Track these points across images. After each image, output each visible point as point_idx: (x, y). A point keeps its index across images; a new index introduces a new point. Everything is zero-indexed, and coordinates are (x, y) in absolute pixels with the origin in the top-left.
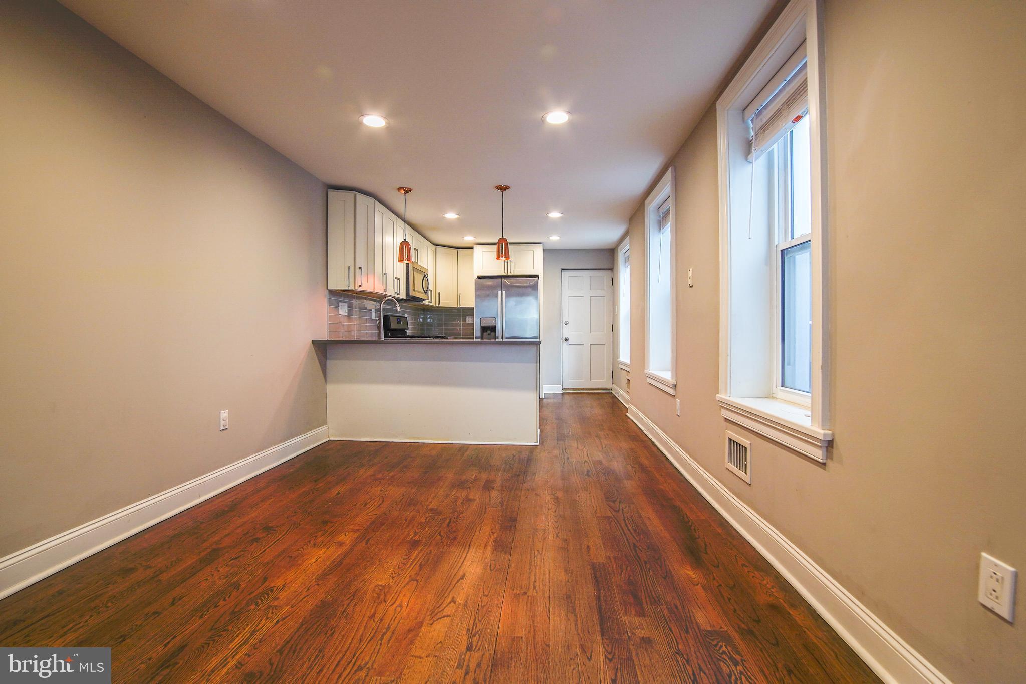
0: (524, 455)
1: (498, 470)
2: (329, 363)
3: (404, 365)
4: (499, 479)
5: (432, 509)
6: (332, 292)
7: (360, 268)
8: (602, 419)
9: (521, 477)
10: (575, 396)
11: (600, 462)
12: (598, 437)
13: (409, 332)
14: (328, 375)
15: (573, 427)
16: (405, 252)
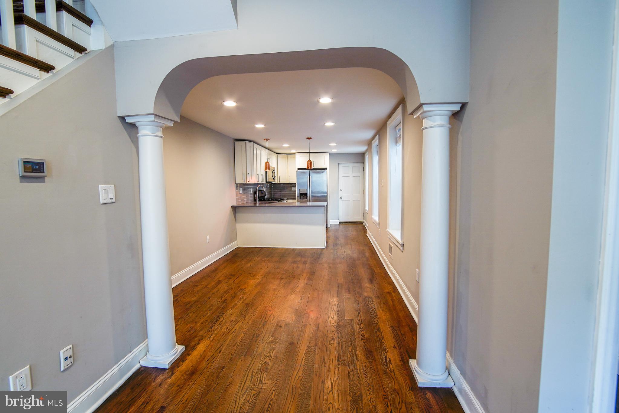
0: (319, 252)
1: (308, 257)
2: (237, 214)
3: (269, 215)
4: (309, 260)
5: (285, 270)
6: (237, 184)
7: (249, 174)
8: (355, 237)
9: (317, 260)
10: (345, 225)
11: (349, 254)
12: (351, 245)
13: (266, 197)
14: (237, 219)
15: (342, 241)
16: (267, 167)
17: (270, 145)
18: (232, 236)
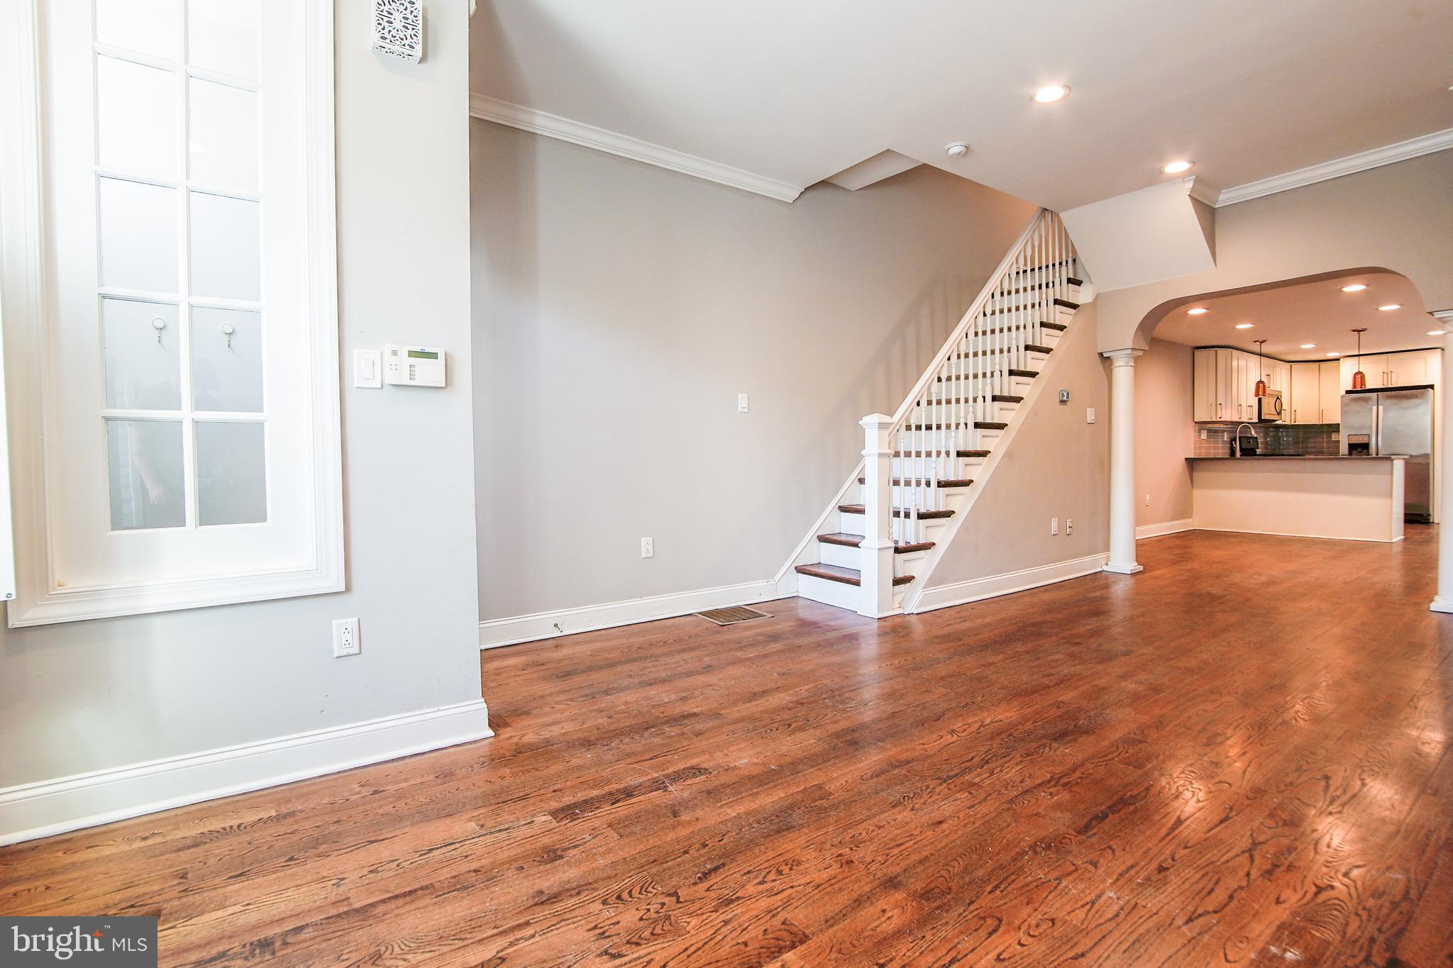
2: (1194, 474)
6: (1197, 422)
7: (1220, 403)
13: (1258, 451)
14: (1194, 481)
16: (1261, 388)
17: (1266, 349)
18: (1184, 510)
